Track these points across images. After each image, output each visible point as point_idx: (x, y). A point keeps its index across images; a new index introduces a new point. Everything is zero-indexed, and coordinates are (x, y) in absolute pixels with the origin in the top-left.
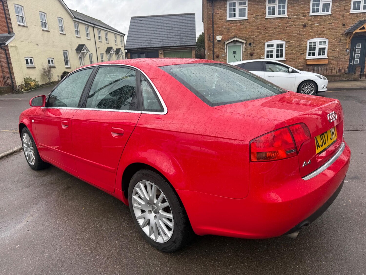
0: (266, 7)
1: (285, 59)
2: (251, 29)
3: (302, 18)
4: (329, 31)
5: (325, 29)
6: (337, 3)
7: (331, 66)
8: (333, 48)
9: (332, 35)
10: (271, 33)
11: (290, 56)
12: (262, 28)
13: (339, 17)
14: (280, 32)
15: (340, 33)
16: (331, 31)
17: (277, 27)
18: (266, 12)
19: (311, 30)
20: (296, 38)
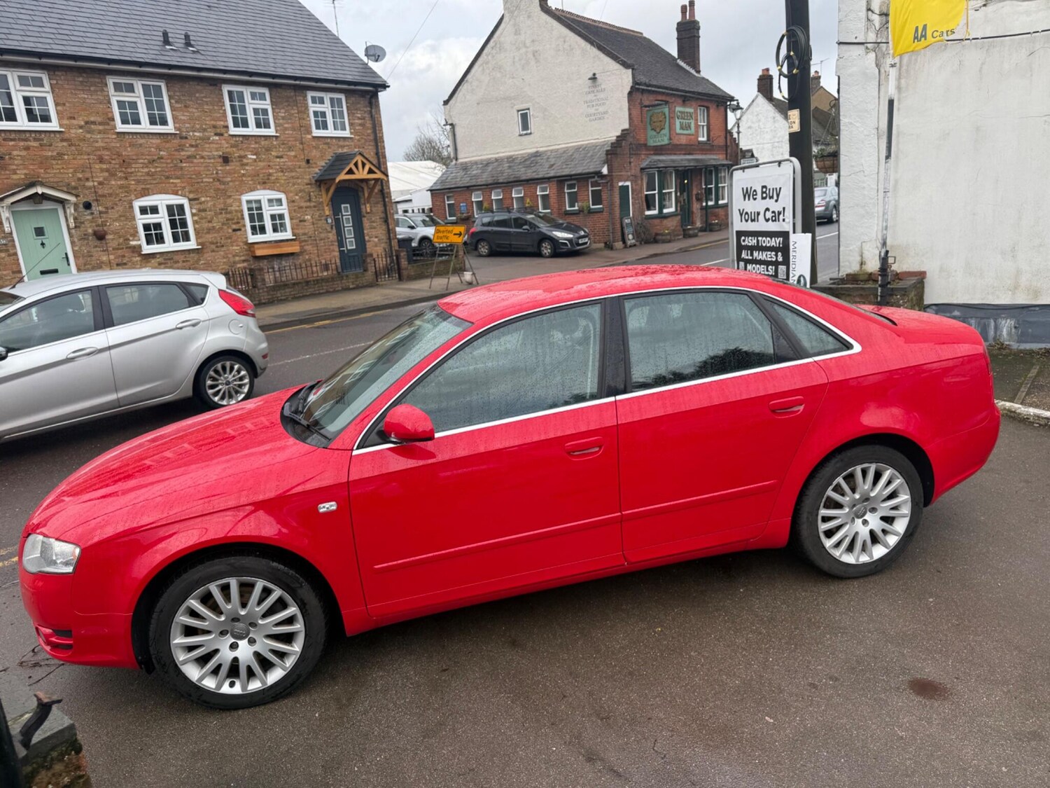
0: (110, 99)
1: (198, 245)
2: (81, 162)
3: (213, 140)
4: (282, 174)
5: (272, 168)
6: (283, 111)
7: (307, 257)
8: (299, 215)
9: (290, 185)
10: (142, 176)
11: (209, 237)
12: (114, 159)
13: (294, 143)
14: (167, 174)
15: (305, 181)
16: (286, 174)
17: (156, 158)
18: (113, 116)
19: (244, 170)
20: (212, 191)
